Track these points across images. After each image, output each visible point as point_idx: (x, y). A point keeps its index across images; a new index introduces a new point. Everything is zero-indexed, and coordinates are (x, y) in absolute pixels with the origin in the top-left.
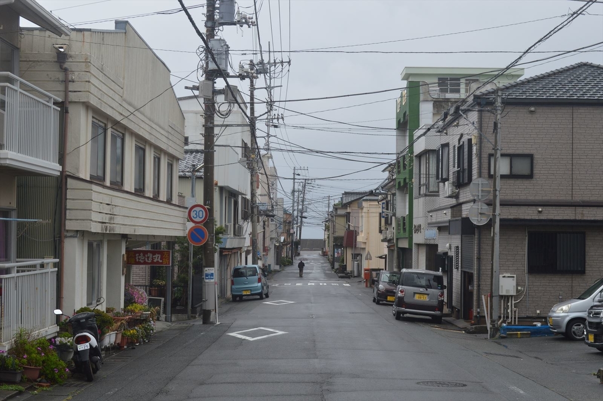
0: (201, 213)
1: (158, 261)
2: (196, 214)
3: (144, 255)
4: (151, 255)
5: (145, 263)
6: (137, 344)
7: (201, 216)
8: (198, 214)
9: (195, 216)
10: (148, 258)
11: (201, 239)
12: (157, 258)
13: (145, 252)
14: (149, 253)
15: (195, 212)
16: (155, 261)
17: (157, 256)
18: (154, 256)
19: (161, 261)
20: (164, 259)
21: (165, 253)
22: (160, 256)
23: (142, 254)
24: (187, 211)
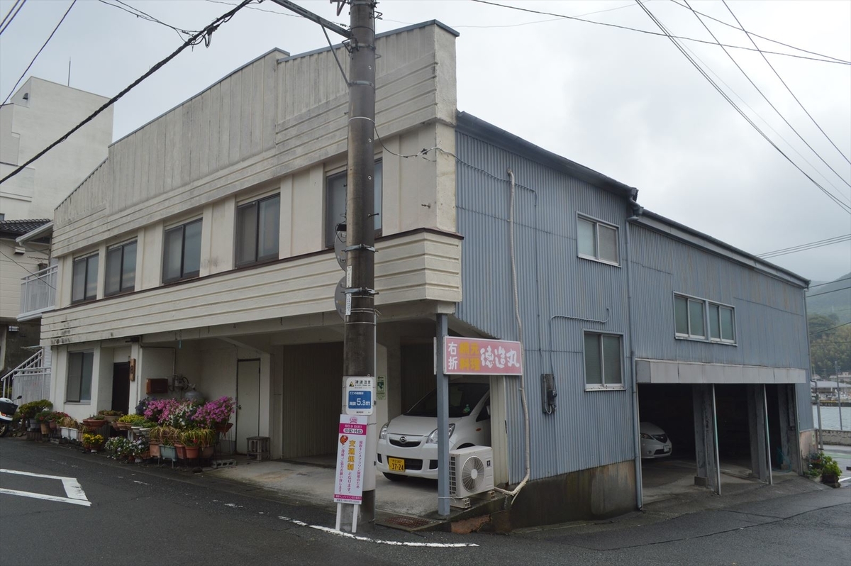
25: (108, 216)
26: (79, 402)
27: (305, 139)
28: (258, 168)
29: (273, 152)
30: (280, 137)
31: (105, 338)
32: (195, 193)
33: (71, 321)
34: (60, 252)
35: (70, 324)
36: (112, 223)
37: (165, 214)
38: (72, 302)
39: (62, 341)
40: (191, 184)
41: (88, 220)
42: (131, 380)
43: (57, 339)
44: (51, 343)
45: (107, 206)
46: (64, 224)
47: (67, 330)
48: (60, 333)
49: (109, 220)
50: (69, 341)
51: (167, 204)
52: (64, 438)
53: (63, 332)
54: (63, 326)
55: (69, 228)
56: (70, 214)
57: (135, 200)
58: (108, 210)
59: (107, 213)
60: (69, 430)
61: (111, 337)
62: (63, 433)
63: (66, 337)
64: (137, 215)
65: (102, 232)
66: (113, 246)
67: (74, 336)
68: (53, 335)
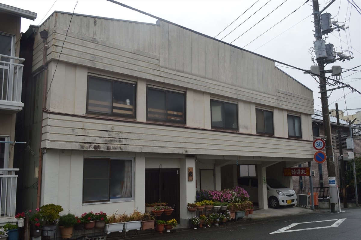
0: (321, 143)
1: (303, 174)
2: (318, 144)
3: (296, 171)
4: (299, 170)
5: (297, 175)
6: (196, 229)
7: (321, 145)
8: (319, 144)
9: (317, 146)
10: (298, 172)
11: (323, 159)
12: (303, 172)
13: (296, 169)
14: (298, 169)
15: (317, 143)
16: (302, 173)
17: (302, 170)
18: (301, 171)
19: (305, 174)
20: (307, 173)
21: (307, 168)
22: (304, 170)
23: (294, 170)
24: (312, 143)
25: (162, 67)
26: (109, 201)
28: (270, 100)
30: (278, 94)
31: (178, 153)
32: (239, 93)
33: (121, 132)
34: (74, 61)
35: (121, 135)
36: (166, 74)
37: (219, 93)
38: (88, 112)
39: (106, 148)
40: (237, 87)
41: (130, 55)
42: (189, 181)
43: (93, 145)
44: (80, 147)
45: (162, 60)
46: (83, 38)
47: (115, 139)
48: (99, 140)
49: (162, 69)
50: (121, 149)
51: (220, 88)
52: (112, 233)
53: (106, 140)
54: (106, 134)
55: (92, 45)
56: (95, 34)
57: (193, 72)
58: (162, 63)
59: (161, 65)
60: (124, 224)
61: (184, 153)
62: (111, 228)
63: (113, 145)
64: (195, 82)
65: (153, 75)
66: (155, 87)
67: (129, 146)
68: (85, 140)
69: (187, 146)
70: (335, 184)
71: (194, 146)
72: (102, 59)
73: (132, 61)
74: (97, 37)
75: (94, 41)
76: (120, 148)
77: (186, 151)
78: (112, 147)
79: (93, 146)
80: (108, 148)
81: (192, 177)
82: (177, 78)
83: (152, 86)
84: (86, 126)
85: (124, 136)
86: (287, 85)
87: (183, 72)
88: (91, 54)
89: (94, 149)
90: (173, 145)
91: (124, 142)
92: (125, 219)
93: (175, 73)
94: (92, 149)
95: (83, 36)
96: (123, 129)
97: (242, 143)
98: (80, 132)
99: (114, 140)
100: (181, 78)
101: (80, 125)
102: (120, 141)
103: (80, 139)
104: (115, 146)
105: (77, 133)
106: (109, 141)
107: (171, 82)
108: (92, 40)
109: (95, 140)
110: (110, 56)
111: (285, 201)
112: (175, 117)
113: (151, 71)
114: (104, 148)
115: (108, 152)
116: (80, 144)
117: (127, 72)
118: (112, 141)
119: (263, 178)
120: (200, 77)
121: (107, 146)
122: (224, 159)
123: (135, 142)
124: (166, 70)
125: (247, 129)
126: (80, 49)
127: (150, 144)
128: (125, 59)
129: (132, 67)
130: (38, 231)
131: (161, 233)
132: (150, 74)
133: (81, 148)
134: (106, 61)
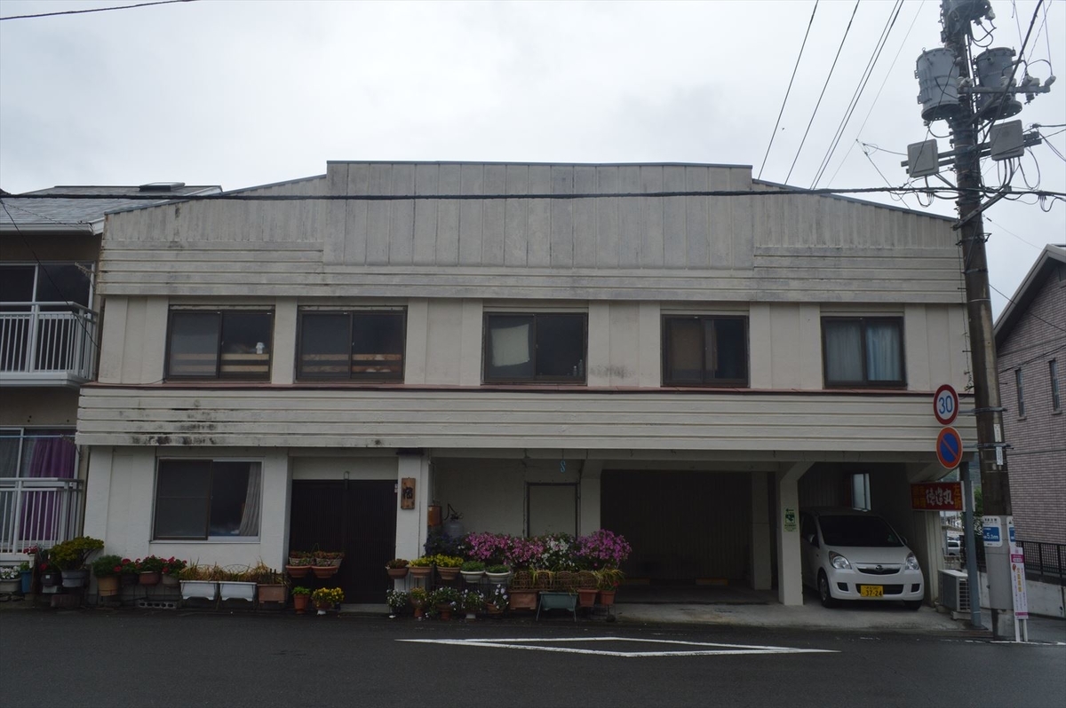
0: (948, 401)
1: (949, 504)
2: (943, 405)
3: (934, 492)
4: (941, 491)
5: (937, 507)
6: (392, 616)
7: (949, 407)
9: (942, 410)
10: (938, 496)
11: (955, 454)
12: (947, 497)
13: (935, 486)
14: (938, 488)
15: (942, 402)
16: (946, 503)
17: (947, 493)
19: (953, 503)
20: (955, 500)
21: (956, 486)
22: (950, 492)
23: (932, 490)
25: (329, 264)
26: (206, 539)
27: (803, 275)
28: (722, 284)
29: (750, 274)
30: (759, 261)
31: (353, 446)
32: (584, 283)
33: (215, 410)
34: (135, 290)
35: (213, 415)
36: (340, 277)
37: (506, 294)
38: (168, 376)
39: (182, 440)
40: (574, 270)
41: (250, 256)
42: (402, 507)
43: (156, 436)
44: (132, 441)
45: (327, 249)
46: (152, 246)
47: (201, 424)
48: (169, 428)
49: (328, 269)
50: (213, 442)
51: (511, 281)
52: (193, 599)
53: (182, 427)
54: (183, 416)
55: (171, 255)
56: (177, 233)
57: (417, 258)
58: (328, 255)
59: (325, 259)
60: (219, 584)
61: (372, 445)
62: (191, 590)
63: (197, 436)
64: (425, 280)
65: (307, 285)
66: (321, 308)
67: (232, 435)
68: (141, 428)
69: (381, 429)
70: (998, 540)
71: (402, 429)
72: (188, 277)
73: (255, 267)
74: (182, 240)
75: (175, 246)
76: (211, 439)
77: (378, 442)
78: (193, 439)
79: (156, 438)
80: (186, 441)
81: (410, 501)
82: (369, 280)
83: (315, 308)
84: (145, 403)
85: (221, 416)
86: (814, 226)
87: (388, 264)
88: (169, 272)
89: (157, 444)
90: (341, 429)
91: (220, 427)
92: (218, 576)
93: (365, 269)
94: (154, 443)
95: (153, 243)
96: (219, 403)
97: (575, 414)
98: (134, 415)
99: (199, 426)
100: (383, 279)
101: (134, 403)
102: (210, 427)
103: (133, 427)
104: (202, 437)
105: (127, 417)
106: (188, 428)
107: (355, 292)
108: (170, 247)
109: (161, 427)
110: (205, 267)
111: (852, 587)
112: (378, 367)
113: (300, 279)
114: (176, 441)
115: (187, 447)
116: (132, 435)
117: (244, 291)
118: (194, 427)
119: (783, 513)
120: (440, 265)
121: (183, 437)
122: (526, 457)
123: (246, 427)
124: (339, 269)
125: (623, 377)
126: (148, 267)
127: (279, 428)
128: (238, 267)
129: (254, 278)
130: (48, 577)
131: (299, 612)
132: (299, 284)
133: (134, 442)
134: (197, 278)
